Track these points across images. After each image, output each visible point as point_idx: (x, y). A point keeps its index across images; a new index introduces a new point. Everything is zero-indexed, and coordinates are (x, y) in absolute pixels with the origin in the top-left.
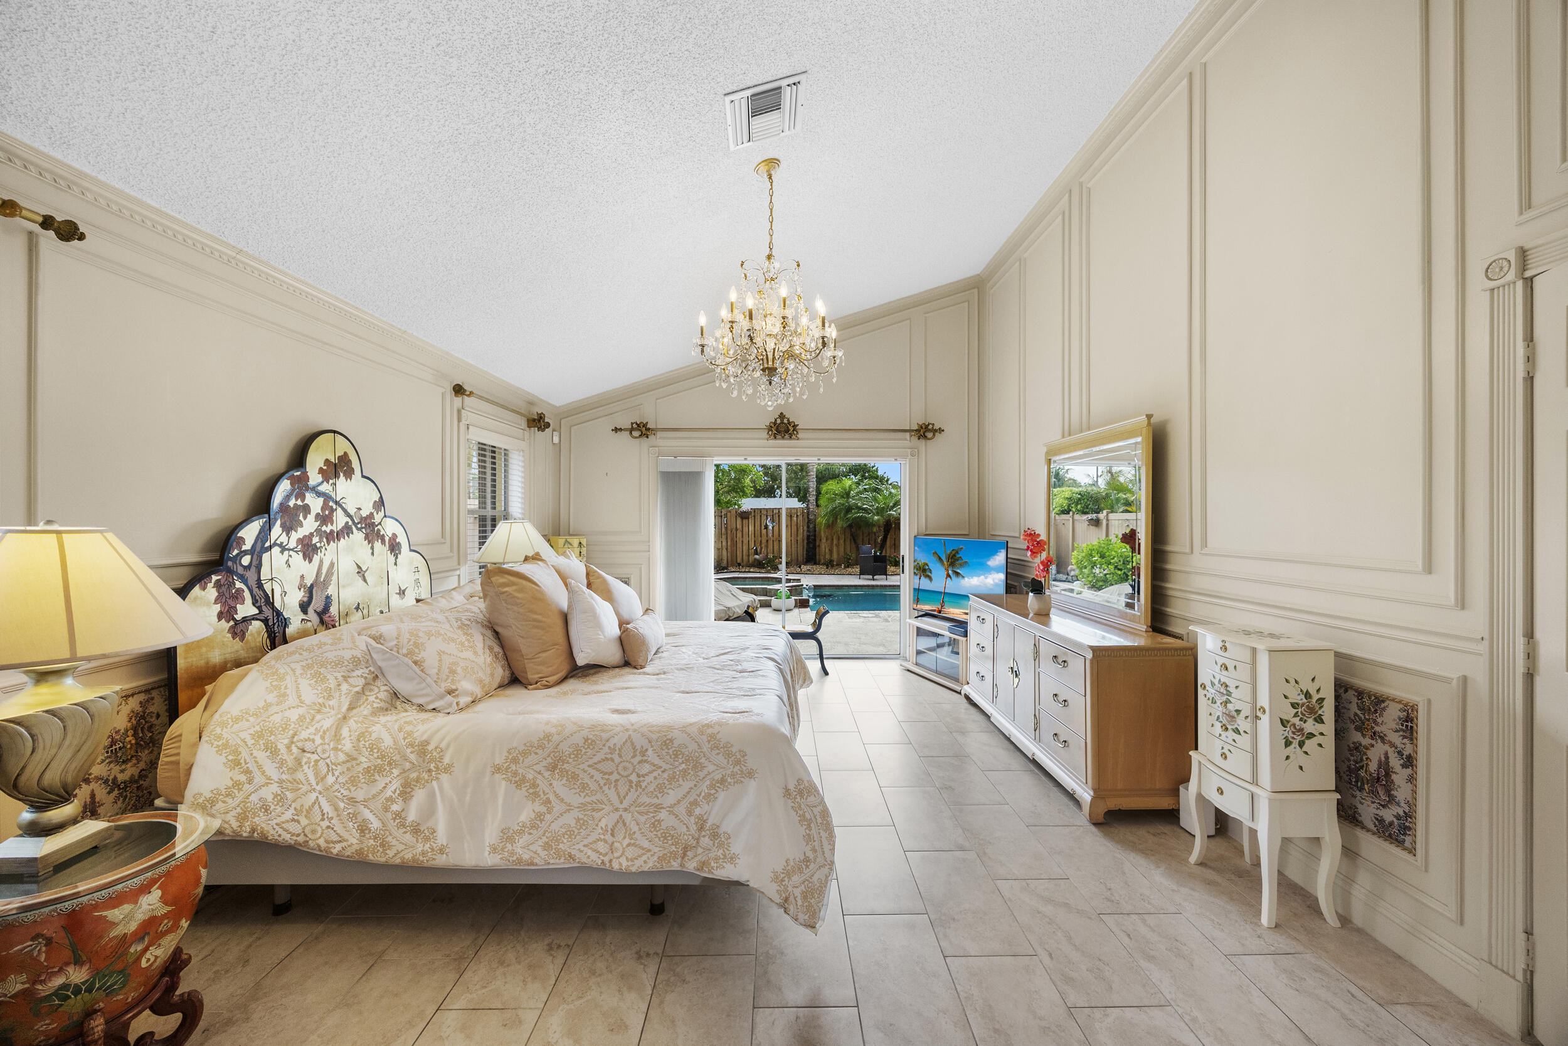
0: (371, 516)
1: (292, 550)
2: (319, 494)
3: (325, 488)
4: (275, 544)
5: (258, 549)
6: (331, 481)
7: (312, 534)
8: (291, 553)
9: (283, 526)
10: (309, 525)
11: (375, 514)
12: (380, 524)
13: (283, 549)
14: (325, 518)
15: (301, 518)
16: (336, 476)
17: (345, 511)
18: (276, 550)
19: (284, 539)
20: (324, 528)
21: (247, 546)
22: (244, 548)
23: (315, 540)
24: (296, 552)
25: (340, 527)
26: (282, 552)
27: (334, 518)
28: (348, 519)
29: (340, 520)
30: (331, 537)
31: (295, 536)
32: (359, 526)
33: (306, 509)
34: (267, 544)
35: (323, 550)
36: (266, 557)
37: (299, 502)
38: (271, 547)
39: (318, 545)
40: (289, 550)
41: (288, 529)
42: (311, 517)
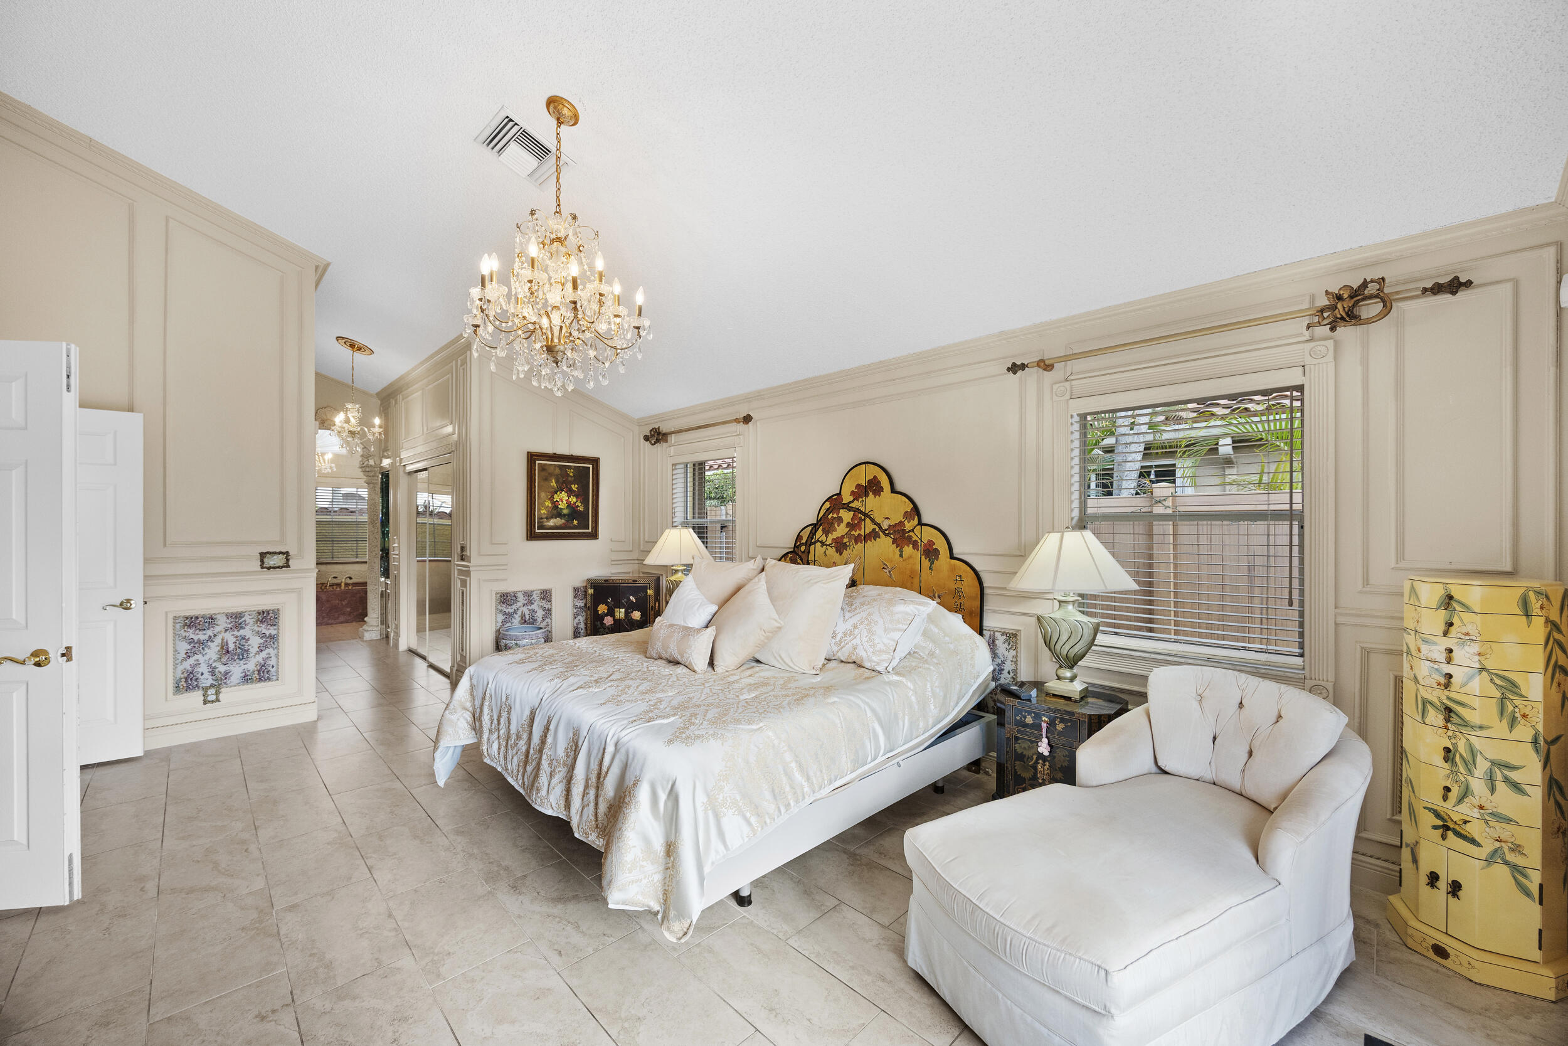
0: (901, 523)
1: (829, 545)
2: (850, 509)
3: (855, 504)
4: (818, 541)
5: (809, 543)
6: (861, 499)
7: (843, 537)
8: (828, 547)
9: (823, 530)
10: (841, 530)
11: (906, 522)
12: (912, 531)
13: (823, 544)
14: (851, 526)
15: (836, 525)
16: (867, 495)
17: (873, 520)
18: (818, 544)
19: (823, 538)
20: (853, 532)
21: (804, 541)
22: (802, 542)
23: (845, 540)
24: (832, 547)
25: (867, 532)
26: (822, 546)
27: (863, 526)
28: (875, 527)
29: (868, 527)
30: (858, 539)
31: (831, 537)
32: (887, 532)
33: (840, 520)
34: (813, 541)
35: (851, 548)
36: (812, 547)
37: (835, 515)
38: (815, 543)
39: (848, 544)
40: (827, 545)
41: (826, 533)
42: (843, 525)
